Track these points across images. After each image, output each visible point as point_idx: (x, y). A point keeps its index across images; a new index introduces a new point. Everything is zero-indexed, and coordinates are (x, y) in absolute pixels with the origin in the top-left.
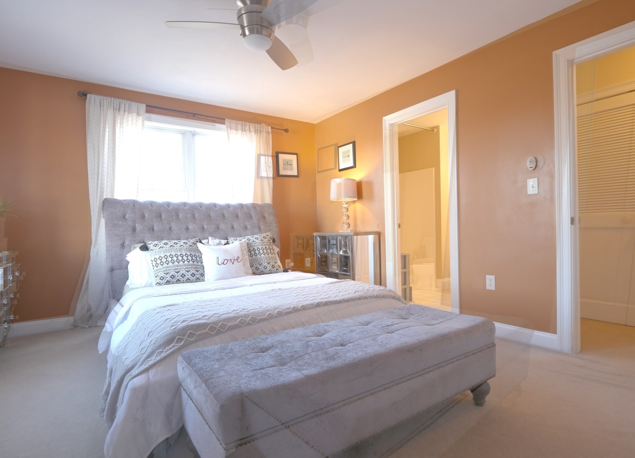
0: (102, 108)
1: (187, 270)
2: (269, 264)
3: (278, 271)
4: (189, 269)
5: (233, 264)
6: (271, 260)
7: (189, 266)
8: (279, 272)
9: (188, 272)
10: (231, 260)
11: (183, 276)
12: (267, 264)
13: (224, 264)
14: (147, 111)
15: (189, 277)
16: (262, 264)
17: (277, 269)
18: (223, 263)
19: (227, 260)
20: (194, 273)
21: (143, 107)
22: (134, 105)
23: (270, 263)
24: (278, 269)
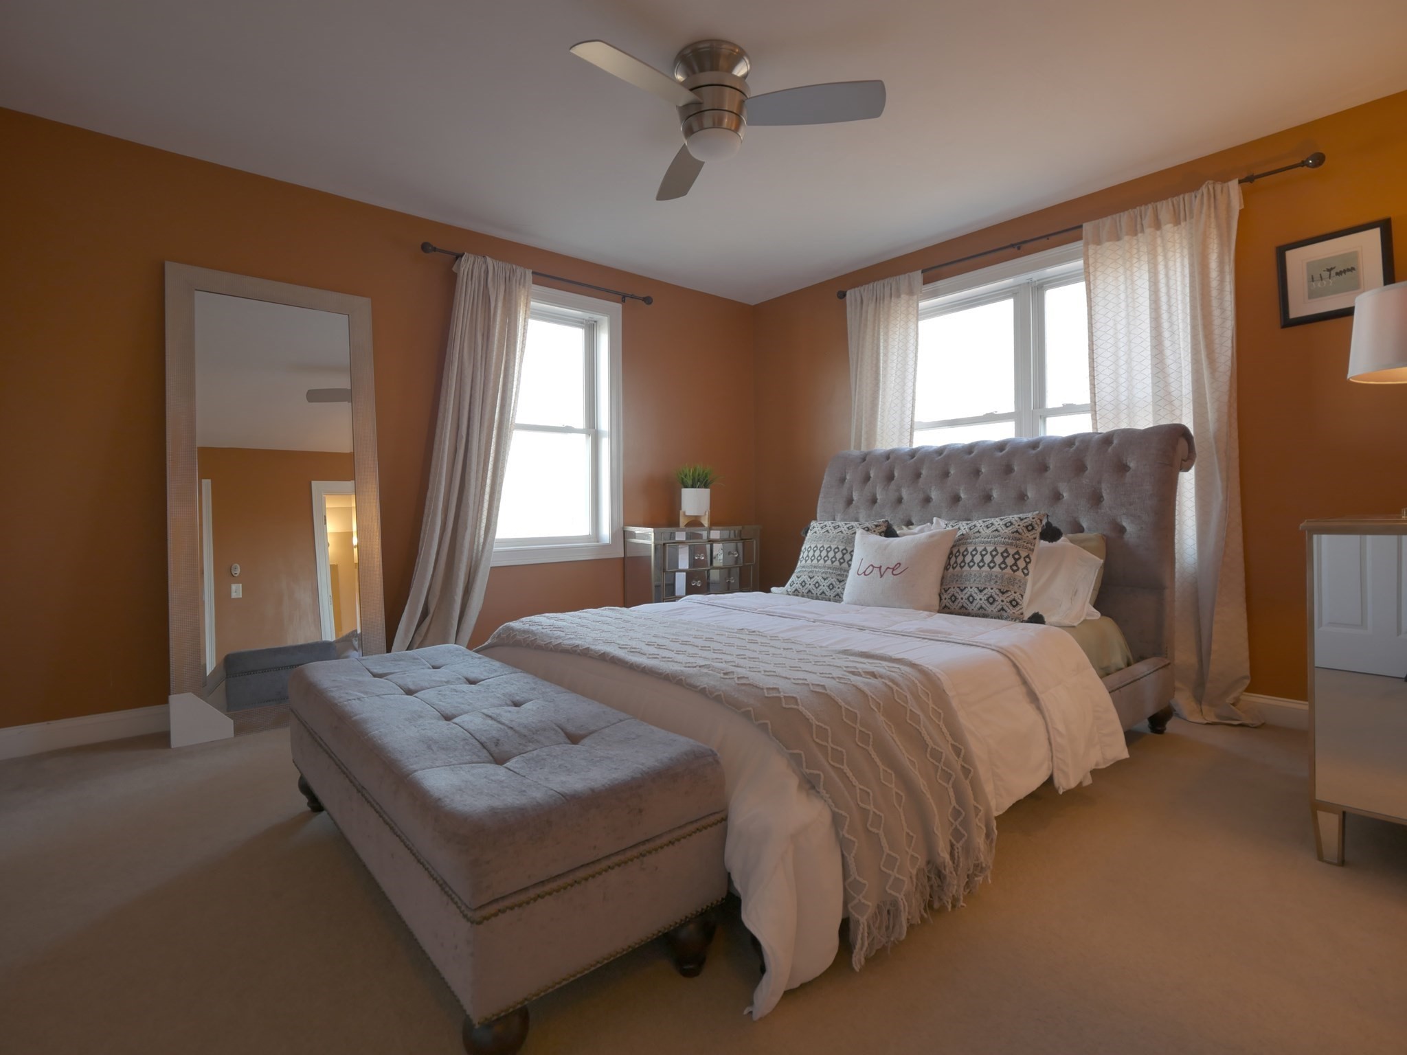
0: (878, 304)
1: (824, 575)
2: (981, 591)
3: (1005, 614)
4: (828, 575)
5: (881, 576)
6: (992, 582)
7: (829, 570)
8: (1006, 619)
9: (825, 579)
10: (880, 568)
11: (817, 585)
12: (976, 590)
13: (865, 575)
14: (926, 282)
15: (825, 589)
16: (965, 588)
17: (1002, 609)
18: (864, 572)
19: (874, 567)
20: (834, 583)
21: (918, 276)
22: (903, 279)
23: (985, 589)
24: (1007, 609)
